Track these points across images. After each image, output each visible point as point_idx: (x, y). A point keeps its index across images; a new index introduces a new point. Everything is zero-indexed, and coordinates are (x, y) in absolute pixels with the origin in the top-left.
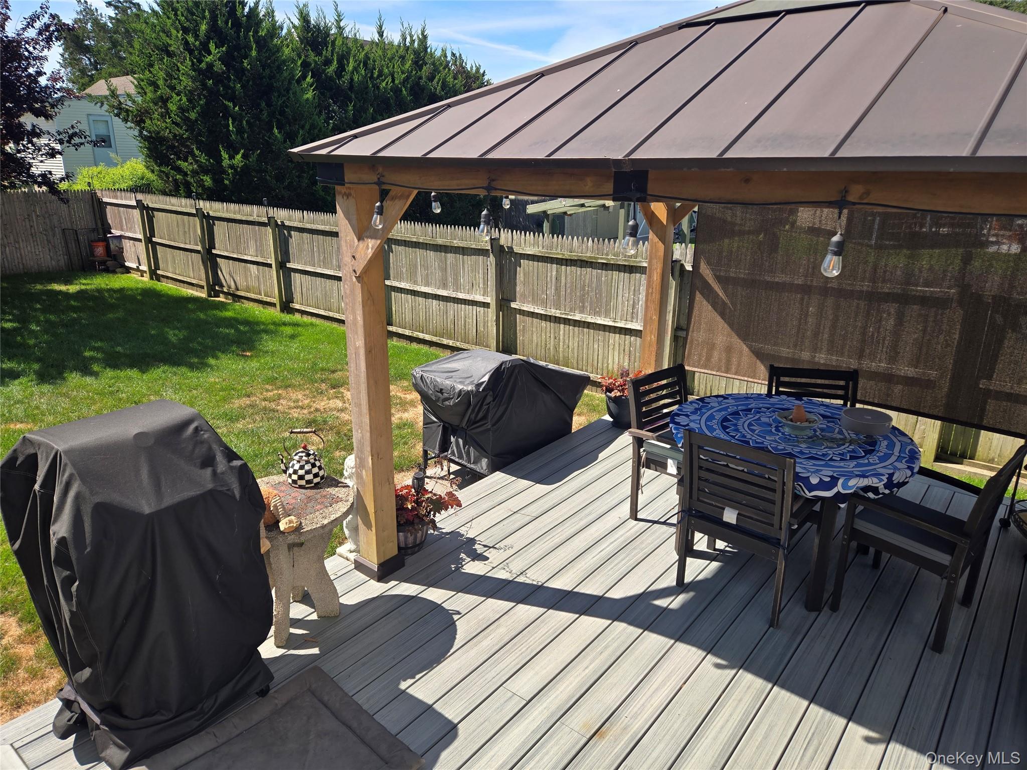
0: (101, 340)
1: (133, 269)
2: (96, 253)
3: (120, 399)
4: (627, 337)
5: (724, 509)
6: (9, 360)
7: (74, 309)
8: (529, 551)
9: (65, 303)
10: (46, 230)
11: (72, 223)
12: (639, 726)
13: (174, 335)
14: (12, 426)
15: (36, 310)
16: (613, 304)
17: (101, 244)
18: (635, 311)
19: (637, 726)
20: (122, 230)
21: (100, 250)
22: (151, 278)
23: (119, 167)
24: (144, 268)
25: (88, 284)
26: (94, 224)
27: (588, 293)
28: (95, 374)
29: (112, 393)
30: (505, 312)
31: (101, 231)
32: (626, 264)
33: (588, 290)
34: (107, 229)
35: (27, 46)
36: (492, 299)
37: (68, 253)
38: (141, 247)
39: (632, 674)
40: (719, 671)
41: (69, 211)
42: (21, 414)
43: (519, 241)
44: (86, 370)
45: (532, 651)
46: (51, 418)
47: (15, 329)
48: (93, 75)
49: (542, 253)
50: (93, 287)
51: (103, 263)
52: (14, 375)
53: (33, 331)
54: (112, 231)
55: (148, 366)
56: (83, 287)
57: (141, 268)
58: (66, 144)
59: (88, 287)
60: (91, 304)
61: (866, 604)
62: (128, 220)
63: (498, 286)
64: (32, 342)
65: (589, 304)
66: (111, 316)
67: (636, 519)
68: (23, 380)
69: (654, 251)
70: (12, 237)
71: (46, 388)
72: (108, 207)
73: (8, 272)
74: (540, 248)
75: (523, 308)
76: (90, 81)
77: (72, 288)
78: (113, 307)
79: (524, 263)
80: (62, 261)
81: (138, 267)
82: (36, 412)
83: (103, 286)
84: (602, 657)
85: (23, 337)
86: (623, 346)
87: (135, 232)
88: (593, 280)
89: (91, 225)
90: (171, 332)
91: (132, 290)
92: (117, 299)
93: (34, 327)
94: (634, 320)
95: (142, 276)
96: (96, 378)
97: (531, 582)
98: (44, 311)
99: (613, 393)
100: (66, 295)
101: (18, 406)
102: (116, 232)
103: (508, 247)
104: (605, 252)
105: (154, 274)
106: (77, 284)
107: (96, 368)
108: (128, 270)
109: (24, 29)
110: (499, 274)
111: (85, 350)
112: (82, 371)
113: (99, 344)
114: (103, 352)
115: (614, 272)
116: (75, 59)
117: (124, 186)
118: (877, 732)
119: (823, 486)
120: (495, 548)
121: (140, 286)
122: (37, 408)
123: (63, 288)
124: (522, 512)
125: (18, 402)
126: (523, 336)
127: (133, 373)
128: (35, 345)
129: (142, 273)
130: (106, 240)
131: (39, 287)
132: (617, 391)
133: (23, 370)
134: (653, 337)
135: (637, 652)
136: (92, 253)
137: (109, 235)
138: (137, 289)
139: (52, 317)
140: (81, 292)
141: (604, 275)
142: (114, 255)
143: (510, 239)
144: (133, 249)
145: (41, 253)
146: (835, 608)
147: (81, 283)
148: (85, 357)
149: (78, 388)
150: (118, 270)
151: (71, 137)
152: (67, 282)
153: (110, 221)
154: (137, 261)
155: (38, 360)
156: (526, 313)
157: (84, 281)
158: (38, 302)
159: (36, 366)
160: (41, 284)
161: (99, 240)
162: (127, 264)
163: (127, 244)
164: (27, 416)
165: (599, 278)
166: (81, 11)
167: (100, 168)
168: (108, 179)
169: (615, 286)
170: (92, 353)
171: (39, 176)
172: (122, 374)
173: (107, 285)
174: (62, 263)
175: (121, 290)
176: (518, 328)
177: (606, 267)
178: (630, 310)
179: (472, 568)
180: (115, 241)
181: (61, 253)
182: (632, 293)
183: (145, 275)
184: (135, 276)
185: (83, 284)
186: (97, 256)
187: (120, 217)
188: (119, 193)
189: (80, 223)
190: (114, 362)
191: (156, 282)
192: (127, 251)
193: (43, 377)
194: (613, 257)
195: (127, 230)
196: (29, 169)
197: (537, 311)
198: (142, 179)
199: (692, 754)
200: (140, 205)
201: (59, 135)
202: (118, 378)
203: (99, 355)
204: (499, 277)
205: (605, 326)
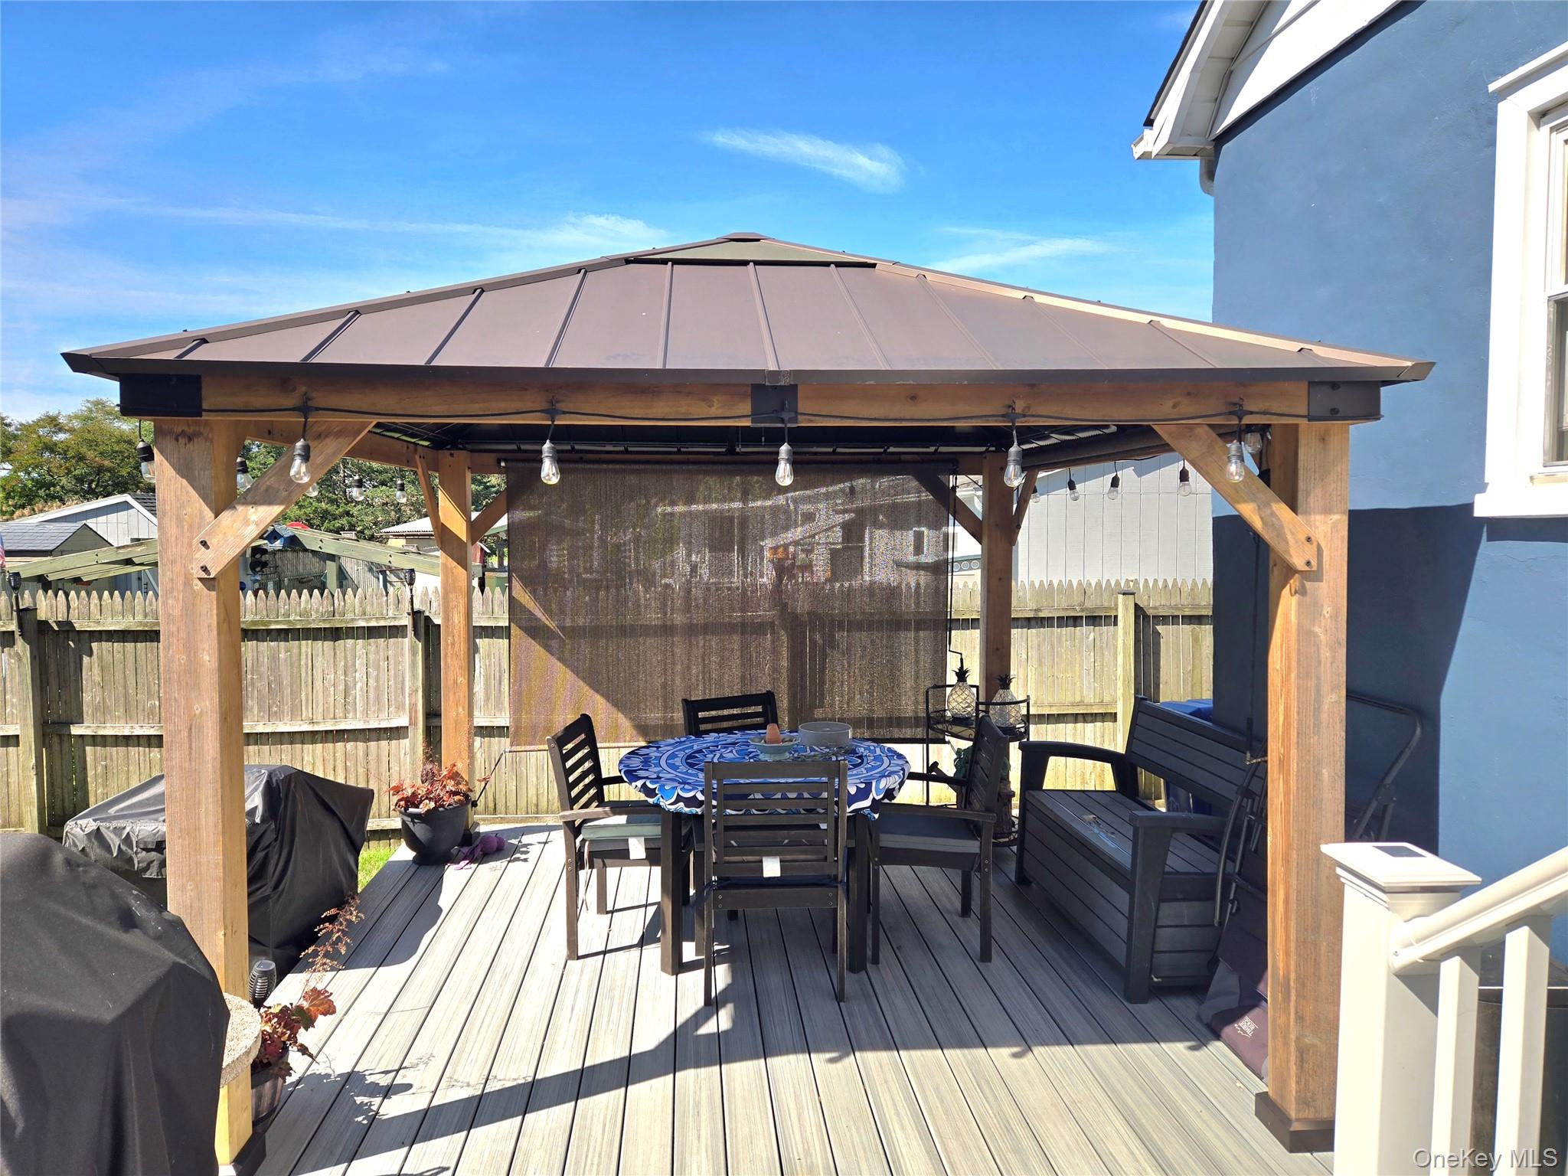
4: (339, 745)
5: (761, 861)
8: (468, 1049)
12: (822, 1159)
16: (307, 695)
18: (350, 699)
19: (820, 1162)
27: (253, 684)
30: (56, 747)
32: (327, 626)
33: (252, 679)
36: (24, 726)
39: (758, 1117)
40: (839, 1065)
43: (85, 611)
45: (610, 1158)
49: (146, 625)
61: (895, 947)
63: (38, 699)
65: (255, 701)
67: (579, 958)
69: (450, 580)
74: (139, 618)
75: (101, 732)
79: (100, 648)
84: (703, 1118)
86: (332, 762)
88: (261, 659)
94: (350, 715)
97: (514, 1083)
99: (421, 806)
103: (58, 623)
104: (282, 611)
110: (38, 676)
115: (304, 642)
118: (1015, 1046)
119: (863, 794)
120: (405, 1068)
124: (398, 1007)
126: (105, 786)
132: (427, 801)
134: (461, 710)
135: (737, 1092)
141: (283, 649)
143: (63, 607)
146: (876, 961)
156: (109, 740)
165: (274, 657)
169: (307, 665)
176: (90, 773)
177: (284, 635)
178: (340, 699)
179: (394, 1108)
182: (340, 672)
194: (299, 618)
197: (138, 732)
199: (899, 1154)
204: (38, 681)
205: (291, 734)
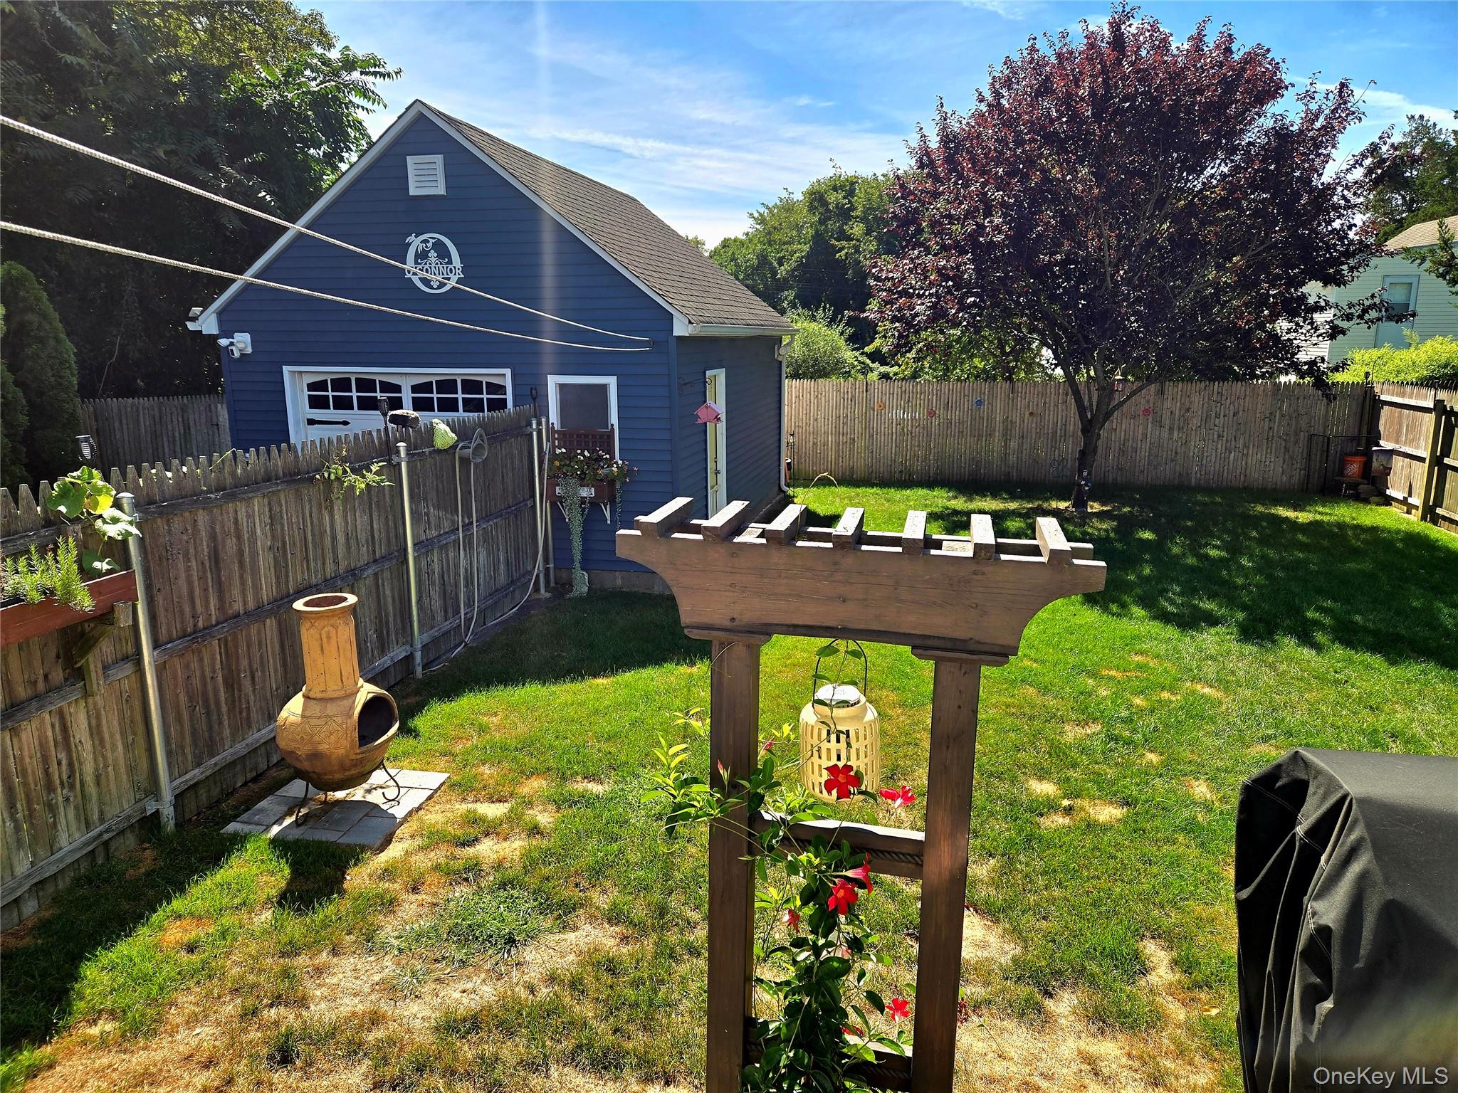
0: (1334, 599)
1: (1397, 500)
2: (1346, 472)
3: (1349, 696)
6: (1209, 599)
7: (1303, 547)
9: (1289, 536)
10: (1287, 435)
11: (1325, 427)
13: (1450, 616)
14: (1199, 687)
15: (1251, 539)
17: (1358, 459)
20: (1397, 442)
21: (1354, 468)
22: (1424, 518)
23: (1412, 349)
24: (1416, 500)
25: (1326, 514)
26: (1356, 431)
28: (1318, 648)
29: (1337, 682)
31: (1363, 442)
34: (1375, 437)
35: (1346, 192)
37: (1308, 469)
38: (1421, 470)
41: (1327, 412)
42: (1212, 676)
44: (1306, 638)
46: (1248, 693)
47: (1221, 559)
48: (1402, 218)
50: (1333, 519)
51: (1353, 486)
52: (1213, 621)
53: (1243, 566)
54: (1381, 442)
55: (1400, 655)
56: (1318, 517)
57: (1410, 500)
58: (1356, 320)
59: (1326, 518)
60: (1325, 543)
62: (1412, 428)
64: (1240, 581)
66: (1352, 565)
68: (1221, 629)
70: (1242, 441)
71: (1250, 649)
72: (1386, 408)
73: (1224, 483)
76: (1397, 229)
77: (1304, 517)
78: (1356, 553)
80: (1297, 477)
81: (1405, 499)
82: (1231, 678)
83: (1348, 520)
85: (1229, 571)
87: (1417, 447)
89: (1353, 432)
90: (1446, 610)
91: (1389, 532)
92: (1365, 542)
93: (1245, 561)
95: (1409, 512)
96: (1318, 654)
98: (1262, 541)
100: (1294, 524)
101: (1210, 662)
102: (1386, 444)
105: (1430, 514)
106: (1310, 511)
107: (1320, 637)
108: (1388, 501)
109: (1348, 170)
111: (1309, 608)
112: (1299, 638)
113: (1329, 603)
114: (1333, 618)
116: (1383, 200)
117: (1412, 377)
121: (1403, 527)
122: (1233, 673)
123: (1291, 514)
125: (1211, 658)
127: (1376, 660)
128: (1244, 587)
129: (1410, 508)
130: (1368, 455)
131: (1260, 508)
133: (1223, 616)
136: (1341, 471)
137: (1374, 448)
138: (1398, 532)
139: (1271, 553)
140: (1315, 524)
142: (1374, 477)
144: (1406, 472)
145: (1272, 464)
147: (1316, 511)
148: (1306, 620)
149: (1290, 660)
150: (1373, 499)
151: (1365, 311)
152: (1297, 507)
153: (1381, 428)
154: (1407, 489)
155: (1244, 608)
157: (1321, 509)
158: (1256, 529)
159: (1240, 615)
160: (1263, 505)
161: (1357, 453)
162: (1388, 492)
163: (1398, 462)
164: (1219, 680)
166: (1410, 131)
167: (1382, 351)
168: (1391, 366)
170: (1316, 615)
171: (1305, 363)
172: (1358, 657)
173: (1354, 519)
174: (1295, 480)
175: (1374, 530)
180: (1382, 458)
181: (1299, 465)
183: (1413, 511)
184: (1396, 511)
185: (1320, 513)
186: (1347, 476)
187: (1400, 424)
188: (1408, 389)
189: (1337, 428)
190: (1348, 636)
191: (1430, 525)
192: (1395, 473)
193: (1248, 633)
195: (1405, 442)
196: (1294, 354)
198: (1445, 366)
200: (1440, 408)
201: (1350, 308)
202: (1351, 662)
203: (1327, 621)
